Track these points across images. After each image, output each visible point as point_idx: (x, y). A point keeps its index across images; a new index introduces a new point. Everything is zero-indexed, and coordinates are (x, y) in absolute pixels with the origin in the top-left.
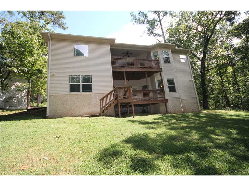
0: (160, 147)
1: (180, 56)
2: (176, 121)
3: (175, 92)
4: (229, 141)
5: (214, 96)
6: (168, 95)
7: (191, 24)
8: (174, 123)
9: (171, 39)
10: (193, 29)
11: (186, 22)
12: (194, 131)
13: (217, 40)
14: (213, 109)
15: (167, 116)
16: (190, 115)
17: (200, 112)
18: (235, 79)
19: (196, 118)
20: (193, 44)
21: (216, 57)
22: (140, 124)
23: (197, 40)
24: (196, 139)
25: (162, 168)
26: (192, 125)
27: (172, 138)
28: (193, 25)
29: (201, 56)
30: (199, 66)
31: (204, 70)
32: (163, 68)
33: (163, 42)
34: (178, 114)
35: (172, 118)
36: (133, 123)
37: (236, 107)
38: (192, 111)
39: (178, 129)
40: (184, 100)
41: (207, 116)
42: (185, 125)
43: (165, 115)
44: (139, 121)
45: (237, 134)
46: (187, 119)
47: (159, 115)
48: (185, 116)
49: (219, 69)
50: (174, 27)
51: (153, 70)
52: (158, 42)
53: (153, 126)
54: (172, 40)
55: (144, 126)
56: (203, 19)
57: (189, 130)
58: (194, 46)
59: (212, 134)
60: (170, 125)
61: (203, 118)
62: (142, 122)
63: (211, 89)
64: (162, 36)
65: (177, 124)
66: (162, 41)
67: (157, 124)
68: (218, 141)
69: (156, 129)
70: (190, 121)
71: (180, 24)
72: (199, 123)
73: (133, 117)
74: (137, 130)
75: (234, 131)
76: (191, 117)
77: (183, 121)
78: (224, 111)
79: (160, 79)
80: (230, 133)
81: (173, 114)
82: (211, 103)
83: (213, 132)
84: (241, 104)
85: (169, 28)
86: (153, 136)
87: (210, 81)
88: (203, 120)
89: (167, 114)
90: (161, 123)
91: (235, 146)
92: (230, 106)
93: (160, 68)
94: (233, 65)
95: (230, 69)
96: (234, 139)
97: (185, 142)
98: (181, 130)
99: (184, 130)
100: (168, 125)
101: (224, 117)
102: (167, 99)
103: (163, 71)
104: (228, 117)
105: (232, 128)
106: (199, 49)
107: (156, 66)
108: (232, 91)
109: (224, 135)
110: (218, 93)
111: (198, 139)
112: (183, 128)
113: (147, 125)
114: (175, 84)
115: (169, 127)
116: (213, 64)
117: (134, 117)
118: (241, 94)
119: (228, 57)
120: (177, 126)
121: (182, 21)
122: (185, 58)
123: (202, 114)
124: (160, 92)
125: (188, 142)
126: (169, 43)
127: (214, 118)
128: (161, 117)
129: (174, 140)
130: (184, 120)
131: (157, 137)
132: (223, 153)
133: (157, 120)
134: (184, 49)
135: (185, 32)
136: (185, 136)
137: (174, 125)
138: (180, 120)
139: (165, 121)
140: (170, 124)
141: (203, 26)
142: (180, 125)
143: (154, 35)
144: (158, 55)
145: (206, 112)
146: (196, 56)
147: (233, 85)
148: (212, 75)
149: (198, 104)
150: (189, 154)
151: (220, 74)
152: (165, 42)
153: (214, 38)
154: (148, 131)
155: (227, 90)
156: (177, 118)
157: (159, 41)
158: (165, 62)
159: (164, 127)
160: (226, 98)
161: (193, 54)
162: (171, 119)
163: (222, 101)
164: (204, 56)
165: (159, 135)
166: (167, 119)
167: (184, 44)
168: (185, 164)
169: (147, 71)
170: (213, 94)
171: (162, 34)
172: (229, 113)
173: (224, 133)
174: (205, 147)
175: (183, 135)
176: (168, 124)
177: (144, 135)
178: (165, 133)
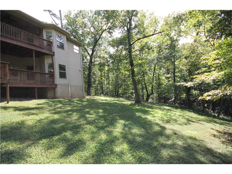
0: (36, 133)
1: (74, 46)
2: (62, 105)
3: (66, 78)
4: (97, 117)
5: (95, 85)
6: (58, 80)
7: (86, 22)
8: (60, 108)
9: (68, 26)
10: (88, 28)
11: (83, 19)
12: (75, 113)
13: (102, 44)
14: (93, 95)
15: (54, 101)
16: (76, 100)
17: (84, 97)
18: (108, 76)
19: (80, 102)
20: (86, 40)
21: (100, 57)
22: (15, 111)
23: (89, 38)
24: (75, 120)
25: (34, 154)
26: (75, 108)
27: (54, 122)
28: (88, 24)
29: (91, 53)
30: (88, 60)
31: (91, 64)
32: (55, 52)
33: (60, 26)
34: (66, 99)
35: (59, 103)
36: (5, 110)
37: (106, 95)
38: (78, 96)
39: (62, 112)
40: (72, 86)
41: (88, 100)
42: (69, 108)
43: (52, 100)
44: (15, 108)
45: (103, 112)
46: (72, 103)
47: (46, 100)
48: (72, 101)
49: (100, 66)
50: (72, 16)
51: (43, 51)
52: (54, 23)
53: (34, 111)
54: (69, 28)
55: (22, 112)
56: (95, 23)
57: (72, 112)
58: (86, 42)
59: (88, 114)
60: (54, 110)
61: (85, 102)
62: (19, 108)
63: (94, 80)
64: (59, 19)
65: (62, 108)
66: (59, 24)
67: (40, 109)
68: (90, 119)
69: (37, 115)
70: (74, 105)
71: (78, 17)
72: (80, 107)
73: (6, 102)
74: (10, 118)
75: (101, 111)
76: (76, 102)
77: (68, 105)
78: (99, 97)
79: (51, 62)
80: (99, 112)
81: (61, 99)
82: (93, 91)
83: (88, 113)
84: (109, 92)
85: (68, 15)
86: (31, 123)
87: (94, 74)
88: (84, 103)
89: (55, 99)
90: (44, 108)
91: (99, 121)
92: (103, 94)
93: (53, 51)
94: (108, 66)
95: (106, 68)
96: (99, 116)
97: (65, 123)
98: (65, 113)
99: (67, 113)
100: (53, 110)
101: (98, 101)
102: (57, 85)
103: (55, 55)
104: (100, 101)
105: (100, 108)
106: (90, 46)
107: (48, 47)
108: (106, 84)
109: (95, 114)
110: (98, 84)
111: (77, 120)
112: (66, 112)
113: (27, 111)
114: (66, 71)
115: (53, 111)
116: (97, 61)
117: (8, 103)
118: (110, 86)
119: (106, 59)
120: (61, 110)
121: (80, 16)
122: (78, 50)
123: (85, 99)
124: (49, 76)
125: (68, 123)
126: (66, 29)
127: (91, 102)
128: (47, 102)
129: (55, 123)
130: (70, 104)
131: (36, 123)
132: (90, 127)
133: (40, 106)
134: (79, 42)
135: (81, 27)
136: (66, 119)
137: (59, 110)
138: (66, 105)
139: (51, 106)
140: (55, 108)
141: (95, 29)
142: (65, 109)
143: (51, 13)
144: (52, 37)
145: (88, 97)
146: (87, 51)
147: (107, 79)
148: (96, 70)
149: (83, 91)
150: (66, 134)
151: (101, 70)
152: (62, 27)
153: (100, 42)
154: (26, 118)
155: (103, 82)
156: (63, 103)
157: (56, 23)
158: (58, 47)
159: (47, 112)
160: (102, 88)
161: (85, 48)
162: (57, 103)
163: (100, 90)
164: (92, 53)
165: (40, 121)
166: (53, 104)
167: (79, 37)
168: (60, 143)
169: (36, 50)
170: (95, 84)
171: (60, 17)
172: (102, 99)
173: (95, 113)
174: (80, 125)
175: (65, 117)
176: (52, 108)
177: (19, 124)
178: (47, 118)
